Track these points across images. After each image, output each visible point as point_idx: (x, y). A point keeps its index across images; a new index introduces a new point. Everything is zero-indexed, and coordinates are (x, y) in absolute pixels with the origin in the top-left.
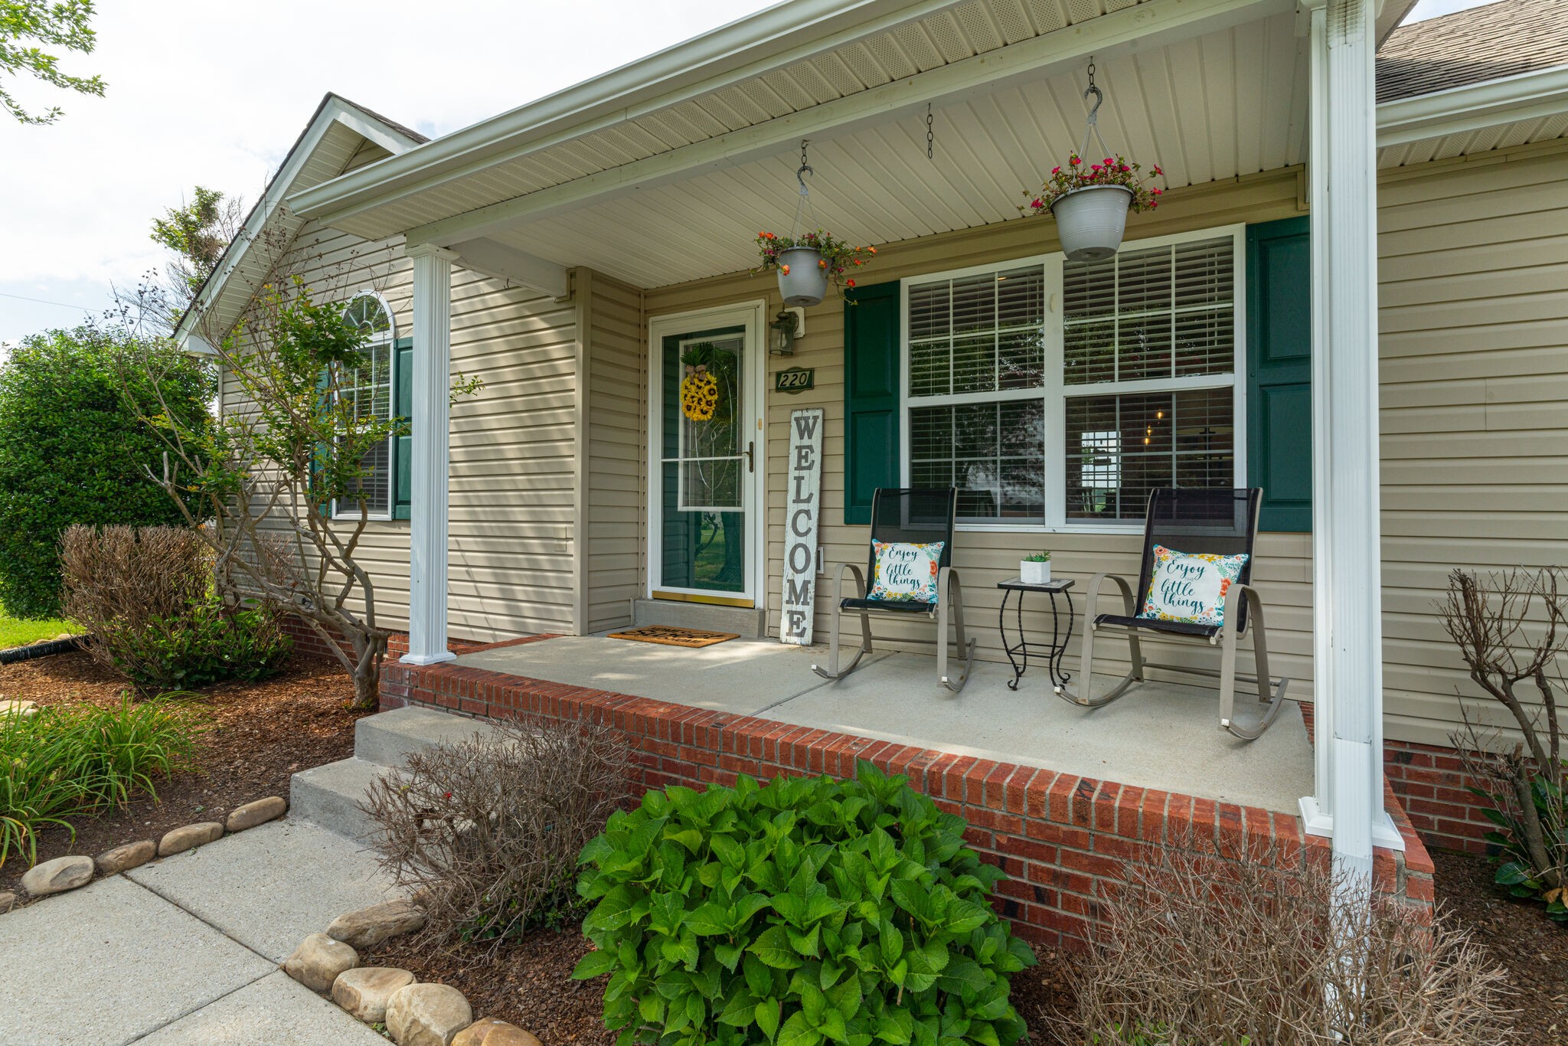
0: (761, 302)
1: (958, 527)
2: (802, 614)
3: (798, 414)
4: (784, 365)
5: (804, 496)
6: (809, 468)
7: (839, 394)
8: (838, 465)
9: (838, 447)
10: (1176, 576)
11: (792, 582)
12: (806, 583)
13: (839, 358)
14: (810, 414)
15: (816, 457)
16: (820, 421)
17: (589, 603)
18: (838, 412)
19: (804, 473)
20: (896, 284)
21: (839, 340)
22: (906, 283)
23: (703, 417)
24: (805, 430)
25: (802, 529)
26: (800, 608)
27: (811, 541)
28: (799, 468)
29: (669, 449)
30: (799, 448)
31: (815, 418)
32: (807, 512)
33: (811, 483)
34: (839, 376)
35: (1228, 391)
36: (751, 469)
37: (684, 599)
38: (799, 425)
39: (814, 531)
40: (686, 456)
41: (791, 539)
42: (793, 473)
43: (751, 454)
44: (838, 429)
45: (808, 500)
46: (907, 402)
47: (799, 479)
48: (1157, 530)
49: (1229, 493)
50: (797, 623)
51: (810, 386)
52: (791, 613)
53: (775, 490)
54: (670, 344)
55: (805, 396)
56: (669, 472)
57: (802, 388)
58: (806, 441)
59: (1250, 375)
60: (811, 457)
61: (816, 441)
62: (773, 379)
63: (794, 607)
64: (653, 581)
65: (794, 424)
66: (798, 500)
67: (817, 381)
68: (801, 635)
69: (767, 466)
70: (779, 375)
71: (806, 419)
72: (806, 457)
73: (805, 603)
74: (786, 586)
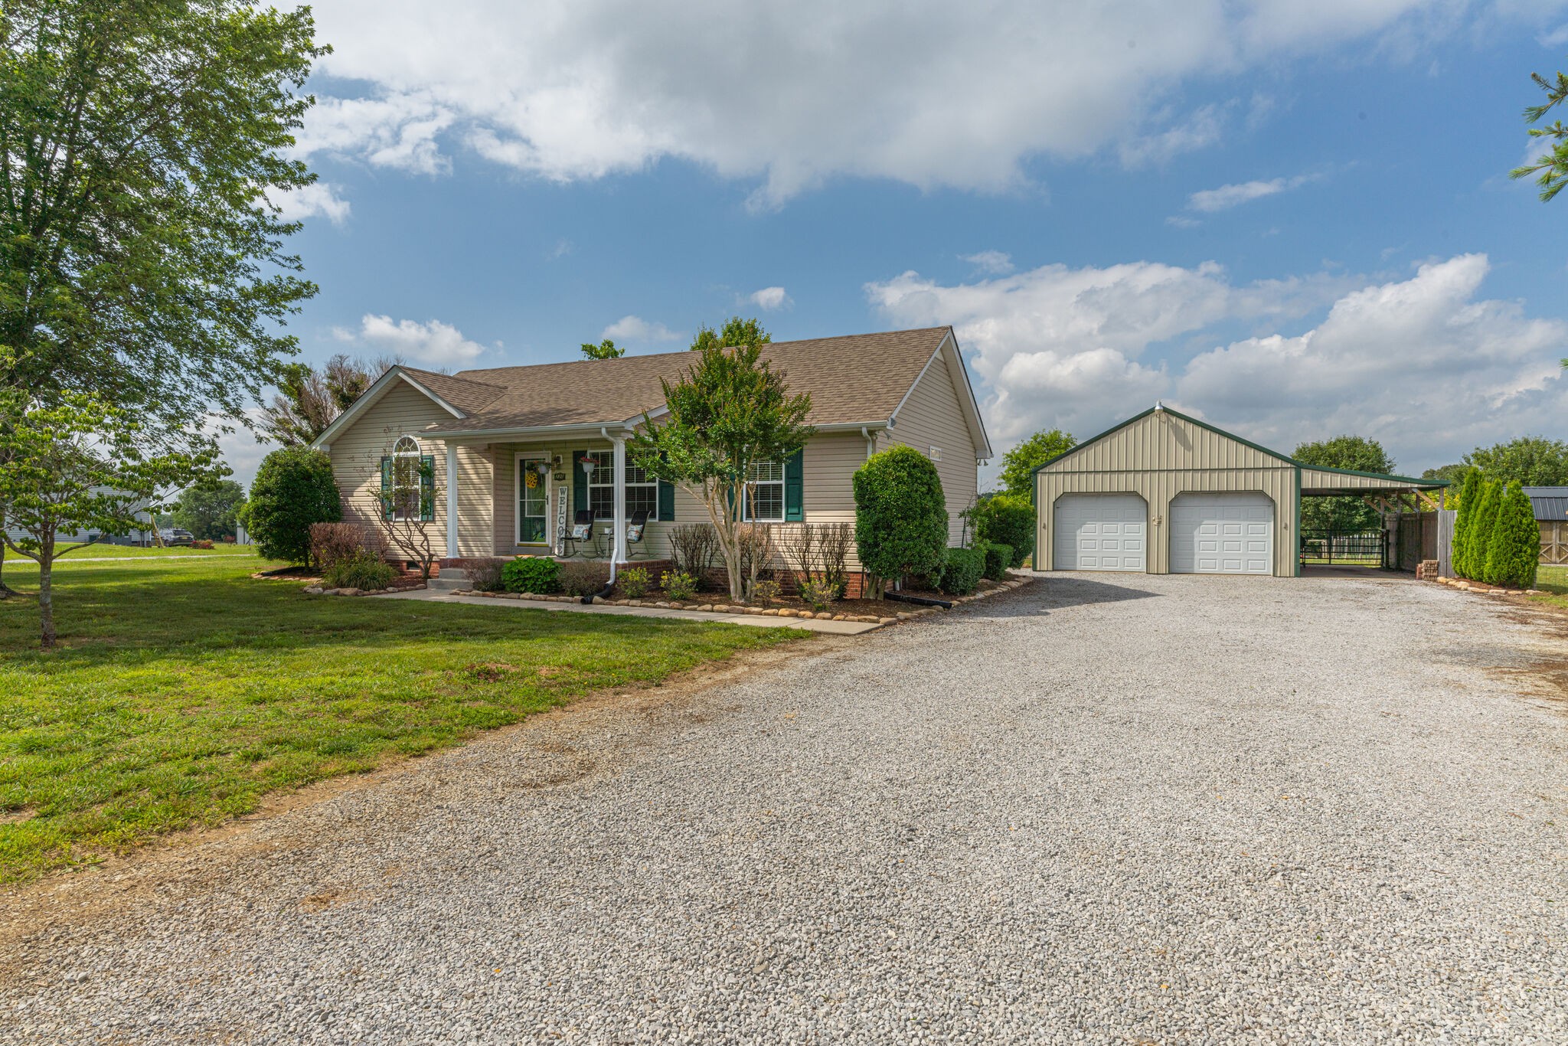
0: (550, 452)
1: (596, 521)
2: (561, 547)
3: (561, 487)
4: (556, 472)
5: (562, 512)
6: (564, 504)
7: (572, 482)
8: (572, 503)
9: (572, 498)
11: (559, 538)
12: (562, 538)
13: (571, 472)
14: (564, 487)
15: (566, 500)
16: (567, 490)
17: (496, 547)
18: (572, 487)
19: (562, 506)
20: (586, 451)
21: (571, 466)
22: (588, 451)
23: (533, 487)
24: (563, 493)
25: (561, 522)
26: (561, 545)
27: (564, 526)
28: (561, 504)
29: (522, 496)
30: (561, 498)
31: (565, 489)
32: (563, 517)
33: (564, 508)
34: (571, 476)
35: (655, 487)
36: (547, 504)
37: (529, 546)
38: (561, 491)
39: (565, 522)
40: (527, 499)
41: (558, 525)
42: (559, 505)
43: (547, 499)
44: (572, 492)
45: (563, 514)
46: (589, 486)
50: (560, 550)
51: (564, 479)
52: (559, 547)
53: (554, 511)
54: (522, 462)
55: (563, 482)
56: (522, 504)
57: (562, 480)
58: (563, 496)
59: (659, 484)
60: (564, 501)
61: (566, 496)
63: (559, 545)
64: (517, 541)
65: (559, 490)
66: (560, 513)
67: (565, 477)
69: (552, 503)
70: (554, 475)
71: (563, 489)
74: (557, 539)
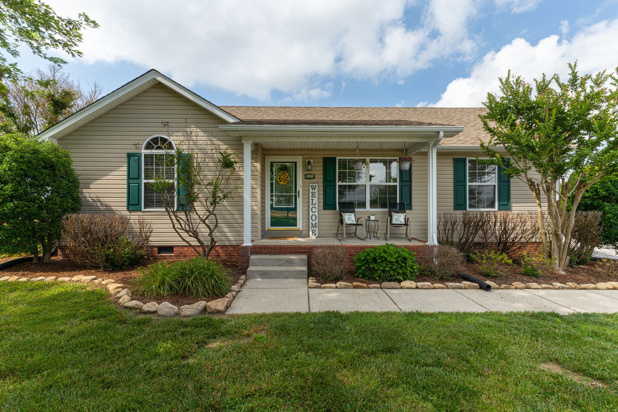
0: (301, 157)
1: (356, 210)
2: (315, 230)
3: (311, 184)
4: (307, 173)
5: (314, 203)
6: (315, 197)
7: (322, 180)
8: (322, 197)
9: (322, 192)
10: (397, 217)
11: (312, 223)
12: (316, 223)
13: (322, 172)
14: (314, 185)
15: (317, 194)
16: (317, 186)
18: (322, 184)
19: (313, 198)
20: (335, 158)
21: (322, 168)
22: (338, 158)
23: (284, 184)
24: (314, 188)
25: (314, 211)
26: (314, 229)
27: (316, 214)
28: (312, 197)
29: (272, 191)
30: (312, 192)
31: (316, 186)
32: (315, 207)
33: (316, 200)
34: (322, 176)
35: (396, 186)
36: (299, 197)
37: (280, 230)
38: (312, 187)
39: (317, 211)
40: (275, 193)
41: (311, 213)
42: (311, 198)
43: (299, 194)
44: (322, 188)
45: (315, 204)
46: (338, 183)
47: (312, 200)
48: (390, 210)
49: (396, 203)
50: (314, 233)
51: (314, 178)
52: (312, 230)
53: (306, 202)
54: (272, 164)
55: (313, 180)
56: (272, 197)
57: (312, 178)
58: (314, 191)
59: (400, 183)
60: (315, 195)
61: (316, 191)
62: (304, 176)
63: (313, 229)
64: (268, 226)
65: (310, 187)
66: (312, 204)
67: (316, 177)
68: (315, 235)
69: (303, 196)
70: (306, 175)
71: (314, 186)
72: (314, 195)
73: (316, 228)
74: (310, 224)
